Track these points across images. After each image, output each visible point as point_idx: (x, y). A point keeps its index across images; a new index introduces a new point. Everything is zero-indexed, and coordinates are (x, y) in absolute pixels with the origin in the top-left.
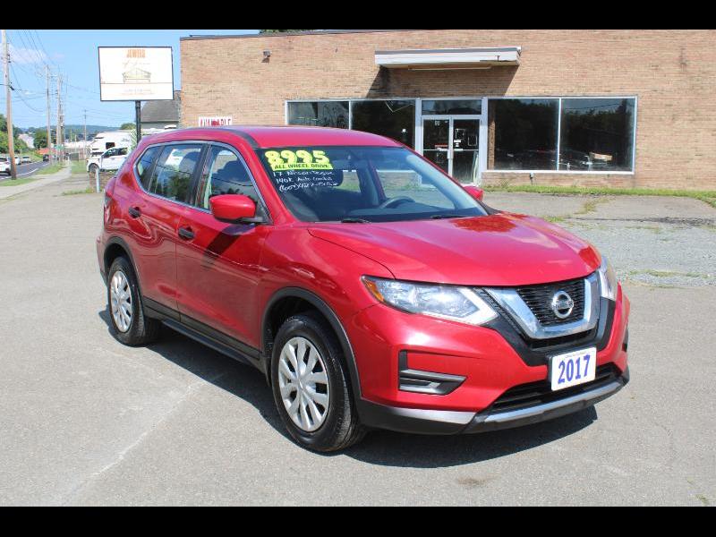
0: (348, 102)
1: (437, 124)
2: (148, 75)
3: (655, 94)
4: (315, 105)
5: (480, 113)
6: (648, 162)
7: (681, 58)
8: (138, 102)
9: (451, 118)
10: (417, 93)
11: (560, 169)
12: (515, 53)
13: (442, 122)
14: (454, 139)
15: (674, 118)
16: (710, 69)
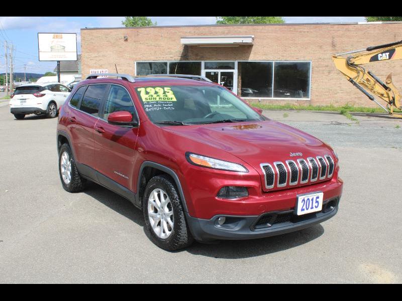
0: (167, 63)
1: (213, 74)
2: (64, 47)
3: (320, 60)
4: (150, 64)
5: (234, 68)
6: (317, 94)
7: (333, 42)
8: (59, 62)
9: (220, 71)
10: (202, 58)
11: (274, 97)
12: (251, 39)
13: (215, 73)
14: (221, 81)
15: (329, 73)
16: (347, 48)
